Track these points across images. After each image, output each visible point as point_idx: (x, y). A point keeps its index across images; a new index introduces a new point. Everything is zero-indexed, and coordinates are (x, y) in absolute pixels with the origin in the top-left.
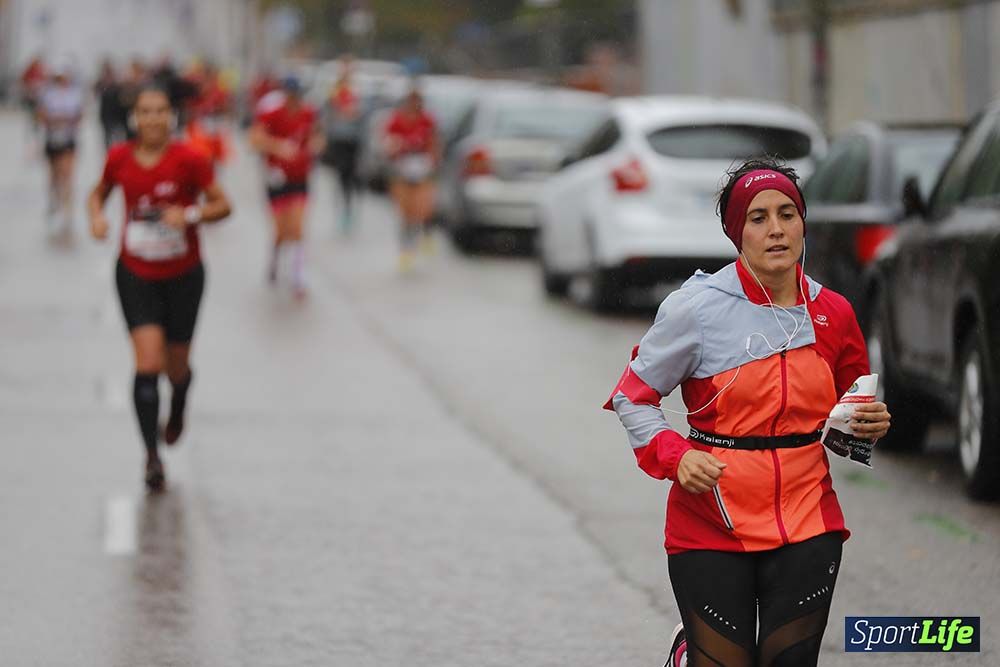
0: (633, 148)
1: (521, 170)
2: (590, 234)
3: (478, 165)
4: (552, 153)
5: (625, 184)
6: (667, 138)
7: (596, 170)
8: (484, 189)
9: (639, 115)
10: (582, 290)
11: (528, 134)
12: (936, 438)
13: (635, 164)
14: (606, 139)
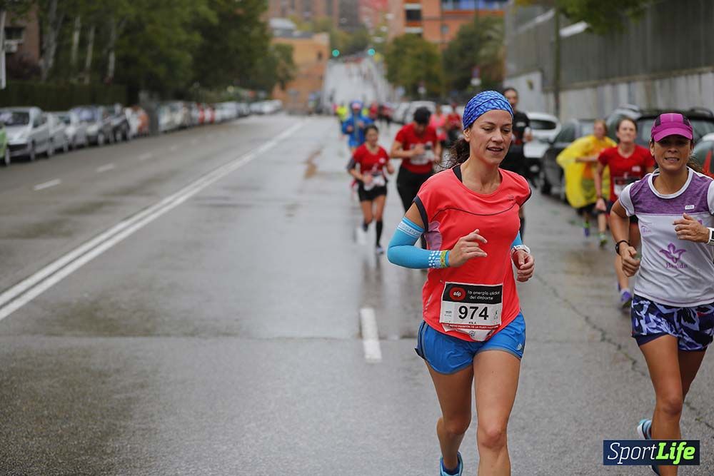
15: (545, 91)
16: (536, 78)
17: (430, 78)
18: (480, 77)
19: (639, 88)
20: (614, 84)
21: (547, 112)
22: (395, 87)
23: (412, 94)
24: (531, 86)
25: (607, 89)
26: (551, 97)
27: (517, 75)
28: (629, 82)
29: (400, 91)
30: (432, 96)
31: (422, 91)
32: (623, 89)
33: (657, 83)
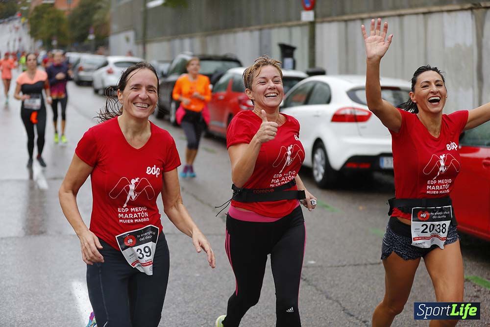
0: (111, 66)
1: (89, 70)
2: (103, 81)
3: (81, 69)
4: (95, 67)
5: (110, 72)
6: (118, 64)
7: (104, 70)
8: (82, 74)
9: (112, 60)
10: (101, 92)
11: (90, 64)
12: (167, 117)
13: (111, 69)
14: (106, 64)
15: (137, 43)
16: (131, 34)
17: (60, 34)
18: (94, 33)
19: (197, 42)
20: (181, 39)
21: (138, 56)
22: (36, 41)
23: (48, 45)
24: (128, 40)
25: (177, 43)
26: (140, 47)
27: (119, 32)
28: (191, 38)
29: (39, 43)
30: (61, 46)
31: (55, 43)
32: (187, 42)
33: (208, 39)
